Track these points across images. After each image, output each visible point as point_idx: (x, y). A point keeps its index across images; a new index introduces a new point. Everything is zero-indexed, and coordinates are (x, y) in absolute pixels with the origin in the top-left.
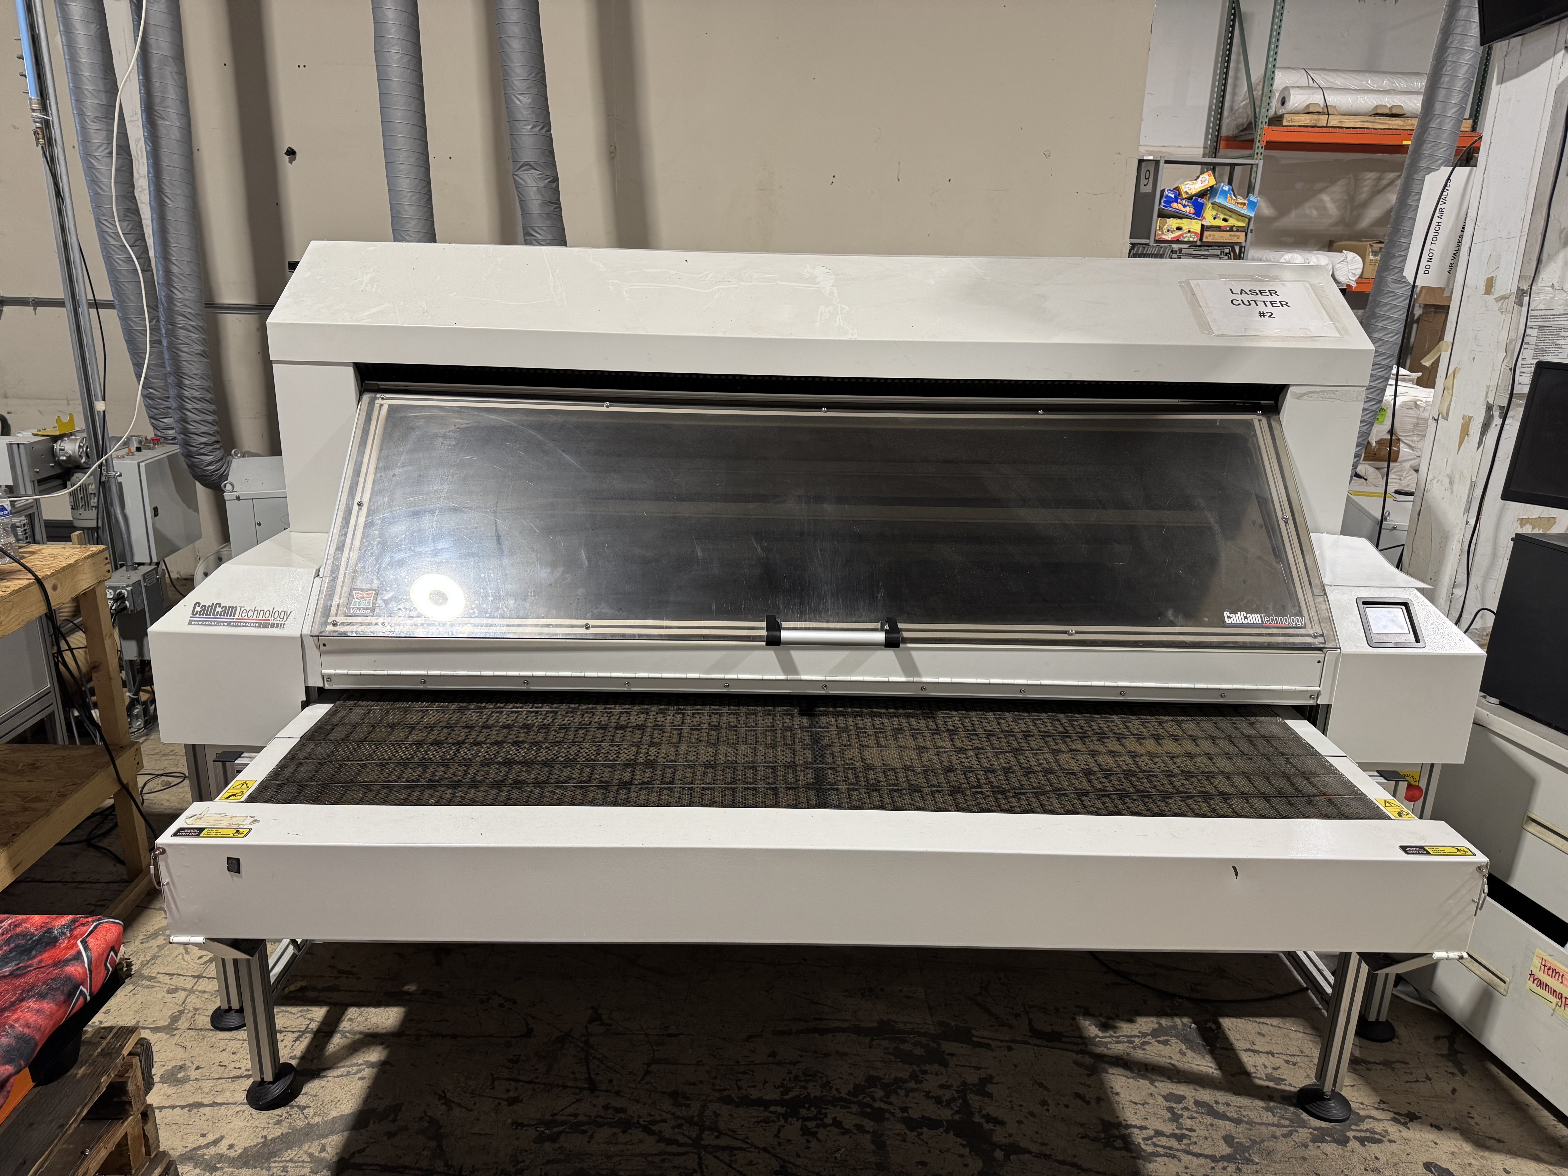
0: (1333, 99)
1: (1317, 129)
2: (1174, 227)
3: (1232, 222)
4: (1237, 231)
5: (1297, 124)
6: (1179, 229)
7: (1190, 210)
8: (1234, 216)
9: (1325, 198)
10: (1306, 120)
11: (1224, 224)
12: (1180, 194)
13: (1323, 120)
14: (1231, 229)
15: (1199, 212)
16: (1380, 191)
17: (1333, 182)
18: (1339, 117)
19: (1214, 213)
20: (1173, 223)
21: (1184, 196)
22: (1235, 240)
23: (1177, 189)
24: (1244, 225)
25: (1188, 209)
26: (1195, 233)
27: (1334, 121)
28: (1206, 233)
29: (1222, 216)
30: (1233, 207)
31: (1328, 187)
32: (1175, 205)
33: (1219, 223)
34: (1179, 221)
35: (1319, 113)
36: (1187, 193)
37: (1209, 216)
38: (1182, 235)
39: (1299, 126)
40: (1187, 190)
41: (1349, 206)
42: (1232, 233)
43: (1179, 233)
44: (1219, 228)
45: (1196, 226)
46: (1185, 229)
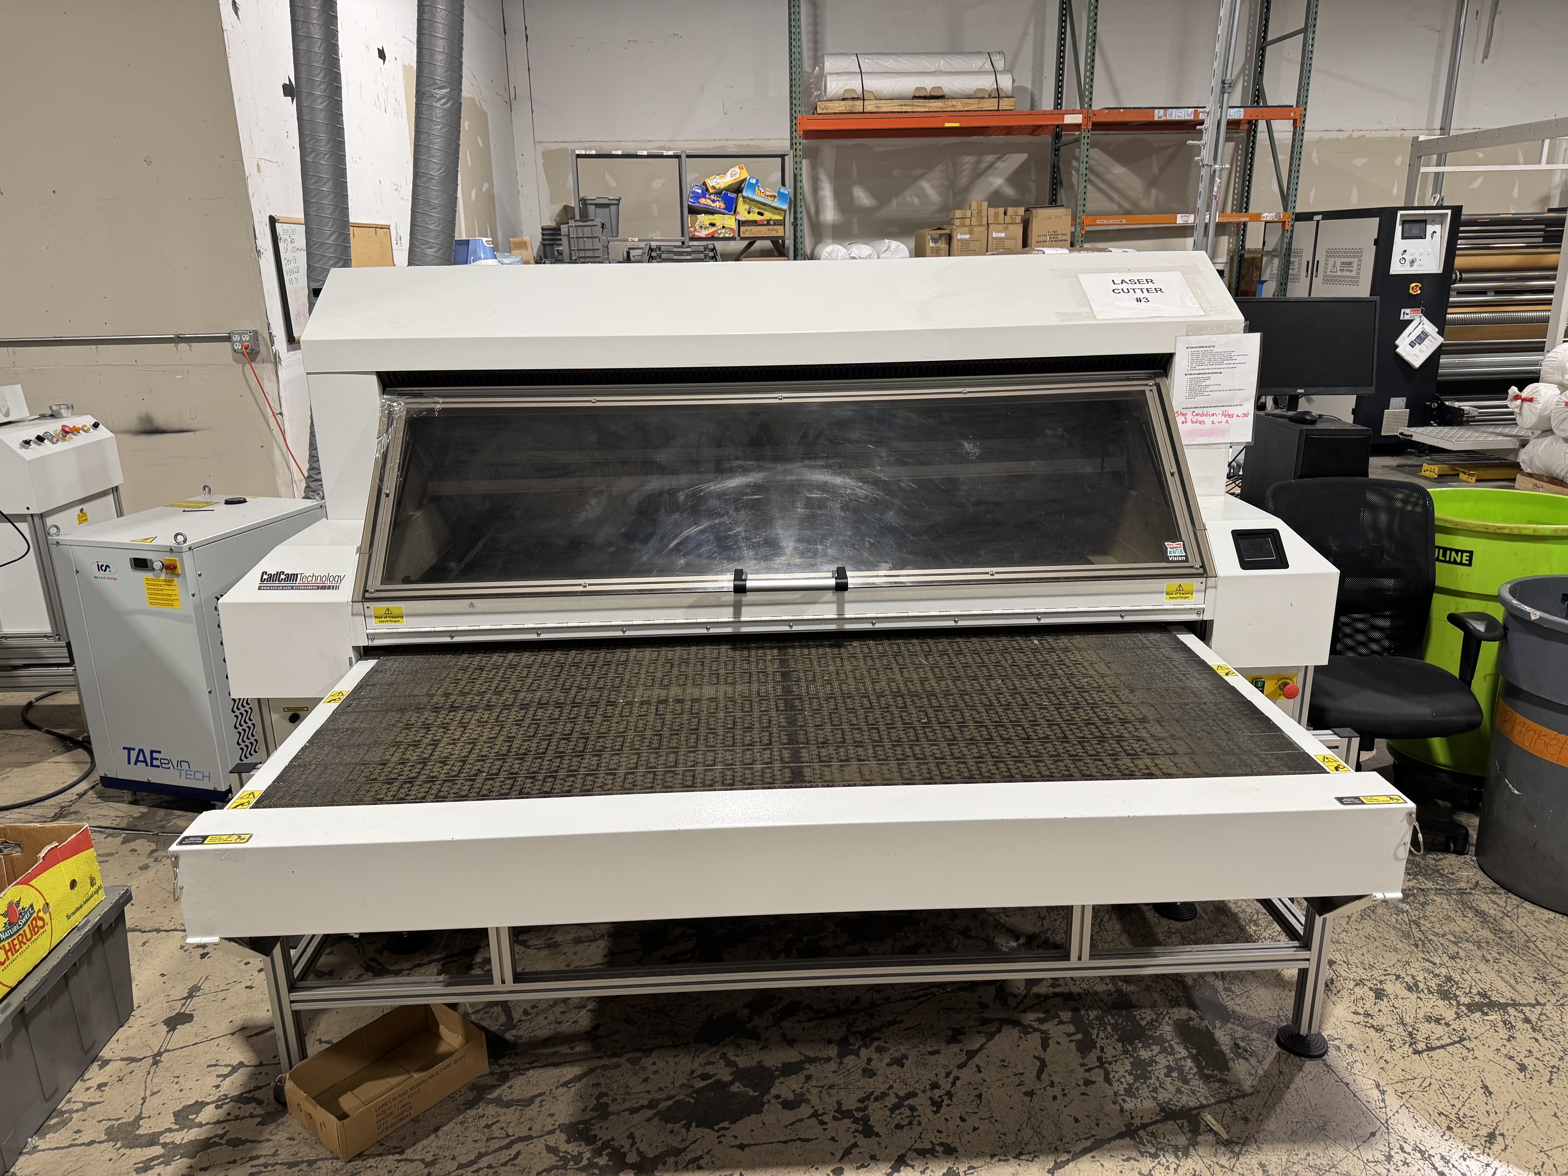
0: (873, 84)
1: (852, 116)
2: (707, 223)
3: (768, 215)
4: (775, 224)
5: (832, 111)
6: (713, 225)
7: (719, 205)
8: (768, 208)
9: (925, 185)
10: (840, 106)
11: (759, 218)
12: (707, 190)
13: (858, 106)
14: (768, 223)
15: (731, 207)
16: (980, 175)
17: (930, 168)
18: (875, 102)
19: (747, 207)
20: (703, 219)
21: (711, 191)
22: (774, 234)
23: (704, 184)
24: (782, 218)
25: (717, 204)
26: (731, 229)
27: (870, 106)
28: (742, 228)
29: (756, 210)
30: (762, 200)
31: (926, 173)
32: (703, 200)
33: (754, 217)
34: (710, 217)
35: (853, 99)
36: (714, 187)
37: (743, 211)
38: (716, 231)
39: (834, 113)
40: (714, 184)
41: (951, 193)
42: (770, 227)
43: (713, 229)
44: (754, 223)
45: (730, 221)
46: (719, 224)
